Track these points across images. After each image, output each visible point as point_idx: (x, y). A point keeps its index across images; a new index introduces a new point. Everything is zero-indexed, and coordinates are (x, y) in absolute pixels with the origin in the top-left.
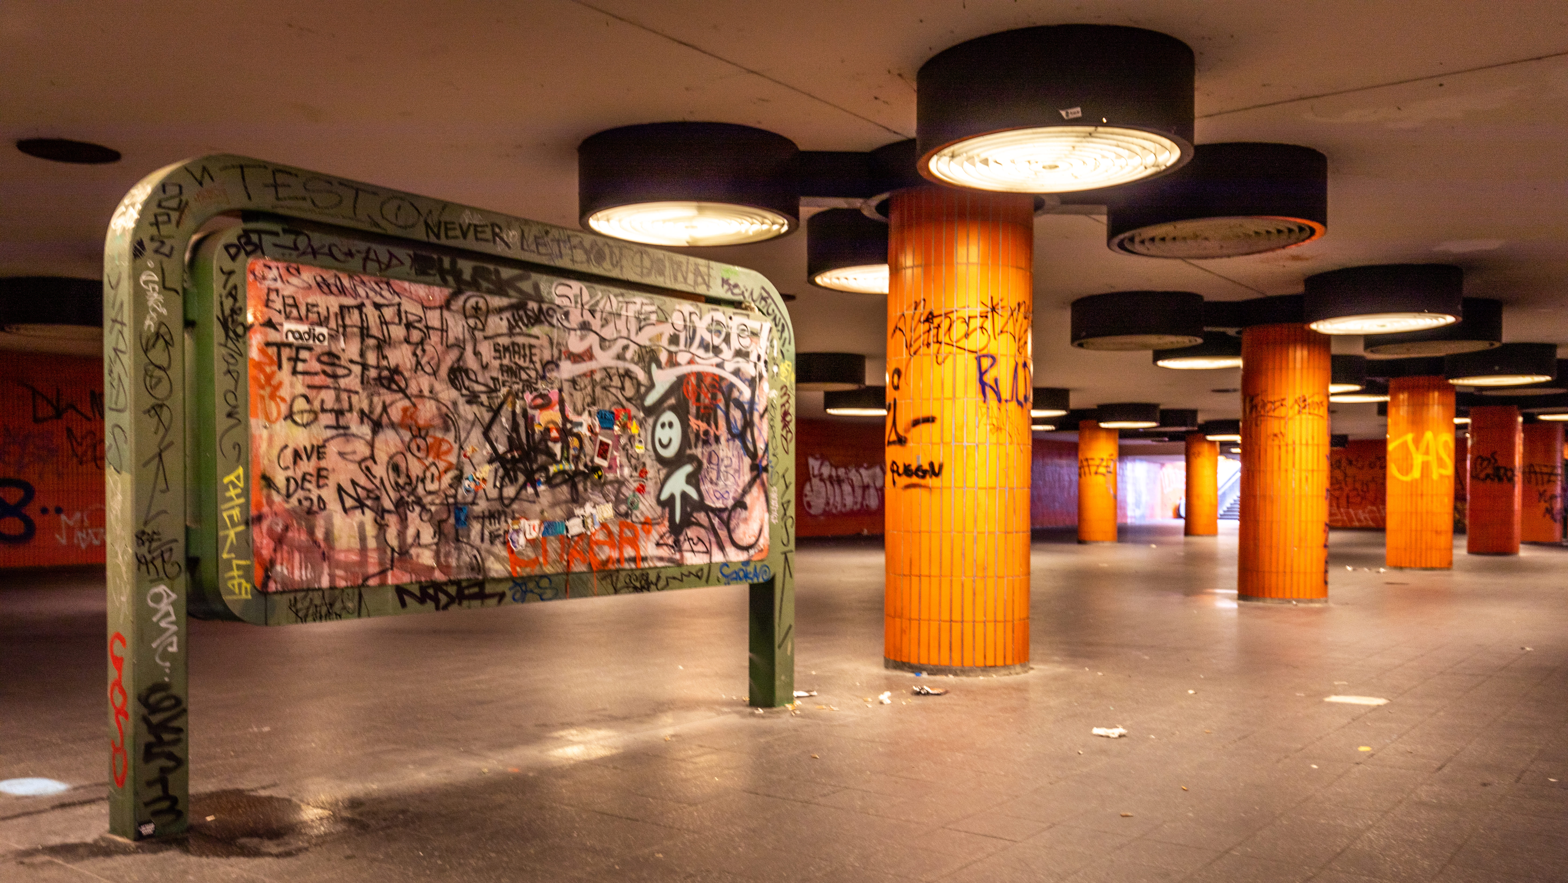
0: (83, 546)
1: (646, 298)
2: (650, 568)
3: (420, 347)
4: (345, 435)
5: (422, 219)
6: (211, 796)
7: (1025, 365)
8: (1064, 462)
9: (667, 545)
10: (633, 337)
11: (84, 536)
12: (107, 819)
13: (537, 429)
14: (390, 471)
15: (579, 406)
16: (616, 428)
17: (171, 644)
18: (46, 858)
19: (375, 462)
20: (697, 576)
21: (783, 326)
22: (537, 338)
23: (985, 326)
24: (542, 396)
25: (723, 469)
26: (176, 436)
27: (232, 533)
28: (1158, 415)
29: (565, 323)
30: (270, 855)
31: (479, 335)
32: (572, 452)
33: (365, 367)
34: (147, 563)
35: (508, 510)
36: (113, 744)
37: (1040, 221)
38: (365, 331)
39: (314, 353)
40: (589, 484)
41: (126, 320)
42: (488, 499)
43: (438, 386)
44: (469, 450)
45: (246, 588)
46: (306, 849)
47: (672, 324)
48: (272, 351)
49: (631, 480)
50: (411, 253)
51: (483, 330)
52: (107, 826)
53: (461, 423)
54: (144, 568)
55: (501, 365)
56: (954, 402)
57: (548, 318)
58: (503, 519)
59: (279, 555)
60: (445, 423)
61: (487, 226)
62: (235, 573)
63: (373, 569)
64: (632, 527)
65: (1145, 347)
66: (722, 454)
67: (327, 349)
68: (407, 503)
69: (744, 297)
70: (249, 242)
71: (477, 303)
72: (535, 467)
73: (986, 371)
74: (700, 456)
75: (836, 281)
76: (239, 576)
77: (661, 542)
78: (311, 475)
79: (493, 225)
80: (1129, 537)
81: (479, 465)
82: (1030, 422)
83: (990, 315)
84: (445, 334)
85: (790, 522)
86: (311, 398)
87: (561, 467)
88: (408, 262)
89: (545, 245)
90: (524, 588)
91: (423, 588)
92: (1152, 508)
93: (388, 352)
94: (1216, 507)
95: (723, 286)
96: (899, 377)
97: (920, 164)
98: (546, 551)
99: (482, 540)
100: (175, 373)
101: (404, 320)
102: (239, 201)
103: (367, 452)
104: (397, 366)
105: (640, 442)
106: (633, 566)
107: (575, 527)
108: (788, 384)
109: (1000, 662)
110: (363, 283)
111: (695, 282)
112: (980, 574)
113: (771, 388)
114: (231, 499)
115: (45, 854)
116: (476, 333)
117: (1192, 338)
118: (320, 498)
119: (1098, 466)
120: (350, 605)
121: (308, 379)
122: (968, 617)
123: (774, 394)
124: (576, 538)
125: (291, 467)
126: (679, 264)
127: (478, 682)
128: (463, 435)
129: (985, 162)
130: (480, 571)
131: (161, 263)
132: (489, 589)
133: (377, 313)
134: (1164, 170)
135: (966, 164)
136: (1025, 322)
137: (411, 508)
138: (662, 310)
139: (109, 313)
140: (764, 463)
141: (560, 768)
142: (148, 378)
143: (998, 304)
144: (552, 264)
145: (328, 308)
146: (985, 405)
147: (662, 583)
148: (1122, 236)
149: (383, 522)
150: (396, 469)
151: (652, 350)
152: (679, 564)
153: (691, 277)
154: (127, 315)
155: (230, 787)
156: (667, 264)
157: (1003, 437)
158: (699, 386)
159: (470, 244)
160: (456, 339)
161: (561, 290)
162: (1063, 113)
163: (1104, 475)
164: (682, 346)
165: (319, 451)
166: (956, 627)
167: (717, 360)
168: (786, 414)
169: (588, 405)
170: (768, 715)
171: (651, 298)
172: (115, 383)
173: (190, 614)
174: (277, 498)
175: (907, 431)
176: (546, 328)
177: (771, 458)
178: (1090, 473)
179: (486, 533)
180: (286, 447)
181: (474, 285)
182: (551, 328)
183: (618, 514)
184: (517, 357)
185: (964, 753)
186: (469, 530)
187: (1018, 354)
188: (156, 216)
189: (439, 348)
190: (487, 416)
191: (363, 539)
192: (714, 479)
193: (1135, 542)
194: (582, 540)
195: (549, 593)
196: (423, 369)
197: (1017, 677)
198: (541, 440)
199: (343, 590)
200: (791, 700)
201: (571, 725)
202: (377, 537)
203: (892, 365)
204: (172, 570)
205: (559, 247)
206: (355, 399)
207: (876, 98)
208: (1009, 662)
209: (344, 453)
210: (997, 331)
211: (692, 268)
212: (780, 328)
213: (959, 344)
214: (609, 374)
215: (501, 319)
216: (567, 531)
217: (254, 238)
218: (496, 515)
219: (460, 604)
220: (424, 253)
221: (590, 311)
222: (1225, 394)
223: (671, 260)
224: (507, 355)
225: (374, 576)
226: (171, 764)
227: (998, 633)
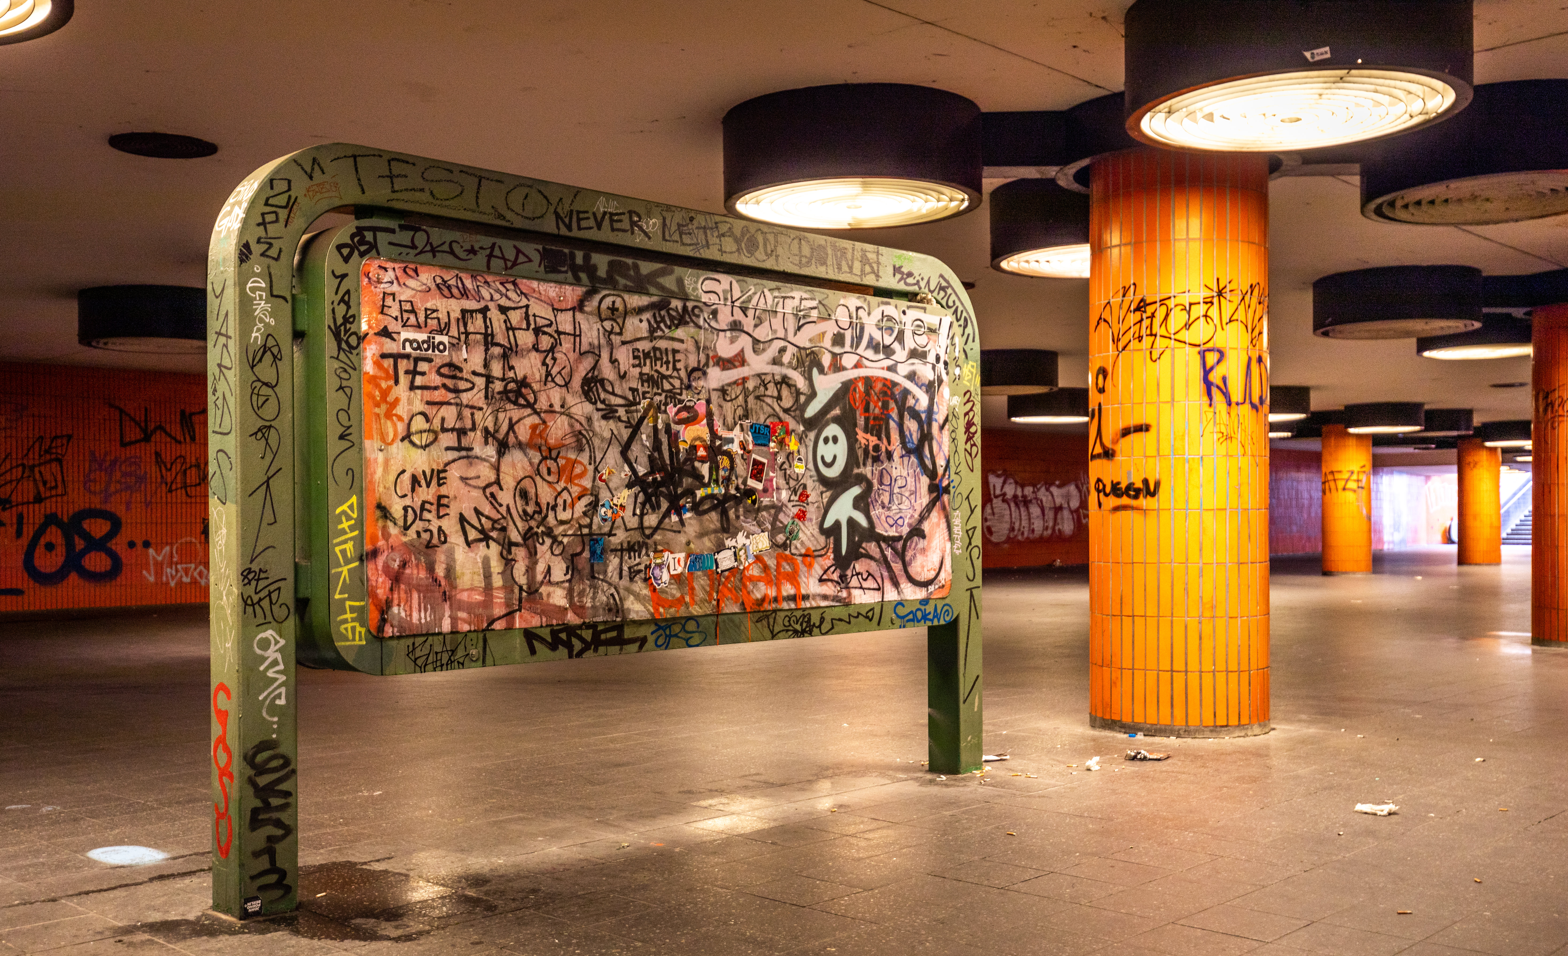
0: (173, 584)
1: (806, 292)
2: (812, 608)
3: (550, 354)
4: (468, 457)
5: (552, 209)
6: (321, 868)
7: (1260, 360)
8: (1302, 475)
9: (832, 581)
10: (791, 338)
11: (174, 573)
12: (210, 893)
13: (682, 446)
14: (517, 498)
15: (730, 420)
16: (772, 444)
17: (279, 696)
18: (146, 936)
19: (501, 489)
20: (867, 617)
21: (966, 320)
22: (682, 341)
23: (1209, 314)
24: (687, 408)
25: (896, 490)
26: (284, 460)
27: (345, 570)
28: (1422, 415)
29: (713, 324)
30: (389, 938)
31: (616, 339)
32: (722, 473)
33: (489, 379)
34: (253, 605)
35: (650, 542)
36: (217, 808)
37: (1277, 186)
38: (490, 338)
39: (433, 364)
40: (741, 510)
41: (231, 333)
42: (627, 530)
43: (571, 400)
44: (605, 472)
45: (360, 633)
46: (428, 932)
47: (836, 321)
48: (388, 363)
49: (790, 505)
50: (540, 247)
51: (620, 334)
52: (211, 902)
53: (596, 442)
54: (250, 610)
55: (641, 374)
56: (1173, 405)
57: (694, 318)
58: (644, 552)
59: (396, 596)
60: (578, 441)
61: (624, 214)
62: (348, 616)
63: (498, 611)
64: (790, 560)
65: (1407, 334)
66: (895, 473)
67: (447, 360)
68: (537, 533)
69: (920, 288)
70: (362, 242)
71: (614, 302)
72: (680, 491)
73: (1212, 369)
74: (869, 476)
75: (1026, 265)
76: (353, 620)
77: (825, 577)
78: (432, 504)
79: (631, 212)
80: (1387, 567)
81: (616, 490)
82: (1268, 428)
83: (1216, 300)
84: (578, 339)
85: (975, 553)
86: (431, 416)
87: (709, 491)
88: (536, 257)
89: (690, 234)
90: (668, 632)
91: (554, 633)
92: (1416, 531)
93: (514, 362)
94: (1499, 529)
95: (894, 275)
96: (1105, 378)
97: (1129, 122)
98: (692, 589)
99: (621, 578)
100: (284, 391)
101: (533, 326)
102: (352, 196)
103: (493, 478)
104: (525, 377)
105: (800, 459)
106: (793, 606)
107: (726, 560)
108: (972, 389)
109: (1234, 721)
110: (486, 282)
111: (862, 271)
112: (1208, 614)
113: (953, 394)
114: (344, 532)
115: (144, 932)
116: (613, 337)
117: (1468, 322)
118: (440, 528)
119: (1347, 480)
120: (474, 652)
121: (428, 395)
122: (1193, 665)
123: (957, 401)
124: (727, 573)
125: (410, 495)
126: (844, 251)
127: (612, 741)
128: (599, 456)
129: (1210, 117)
130: (618, 611)
131: (269, 267)
132: (628, 633)
133: (503, 317)
134: (1435, 118)
135: (1186, 121)
136: (1259, 308)
137: (541, 541)
138: (823, 305)
139: (213, 325)
140: (945, 483)
141: (711, 842)
142: (255, 397)
143: (1225, 287)
144: (697, 255)
145: (448, 313)
146: (1212, 409)
147: (826, 626)
148: (1379, 201)
149: (510, 557)
150: (524, 495)
151: (813, 352)
152: (846, 603)
153: (857, 266)
154: (232, 328)
155: (341, 859)
156: (830, 252)
157: (1234, 447)
158: (867, 393)
159: (605, 235)
160: (590, 344)
161: (709, 285)
162: (1308, 55)
163: (1354, 491)
164: (847, 348)
165: (439, 476)
166: (1179, 678)
167: (888, 363)
168: (970, 424)
169: (740, 419)
170: (952, 782)
171: (810, 291)
172: (218, 402)
173: (299, 662)
174: (393, 530)
175: (1115, 442)
176: (691, 329)
177: (953, 476)
178: (1337, 490)
179: (625, 568)
180: (403, 471)
181: (610, 282)
182: (697, 329)
183: (774, 545)
184: (659, 363)
185: (1194, 832)
186: (606, 566)
187: (1251, 347)
188: (263, 214)
189: (572, 356)
190: (626, 433)
191: (488, 576)
192: (886, 502)
193: (1394, 573)
194: (734, 577)
195: (697, 638)
196: (553, 380)
197: (1253, 739)
198: (686, 460)
199: (466, 634)
200: (978, 765)
201: (721, 792)
202: (502, 573)
203: (1096, 363)
204: (281, 612)
205: (706, 236)
206: (478, 415)
207: (1075, 47)
208: (1245, 720)
209: (467, 479)
210: (1225, 319)
211: (858, 255)
212: (962, 322)
213: (1177, 337)
214: (763, 381)
215: (641, 321)
216: (717, 567)
217: (369, 236)
218: (636, 548)
219: (596, 650)
220: (554, 248)
221: (741, 308)
222: (1509, 389)
223: (834, 246)
224: (648, 362)
225: (499, 618)
226: (280, 832)
227: (1231, 686)
